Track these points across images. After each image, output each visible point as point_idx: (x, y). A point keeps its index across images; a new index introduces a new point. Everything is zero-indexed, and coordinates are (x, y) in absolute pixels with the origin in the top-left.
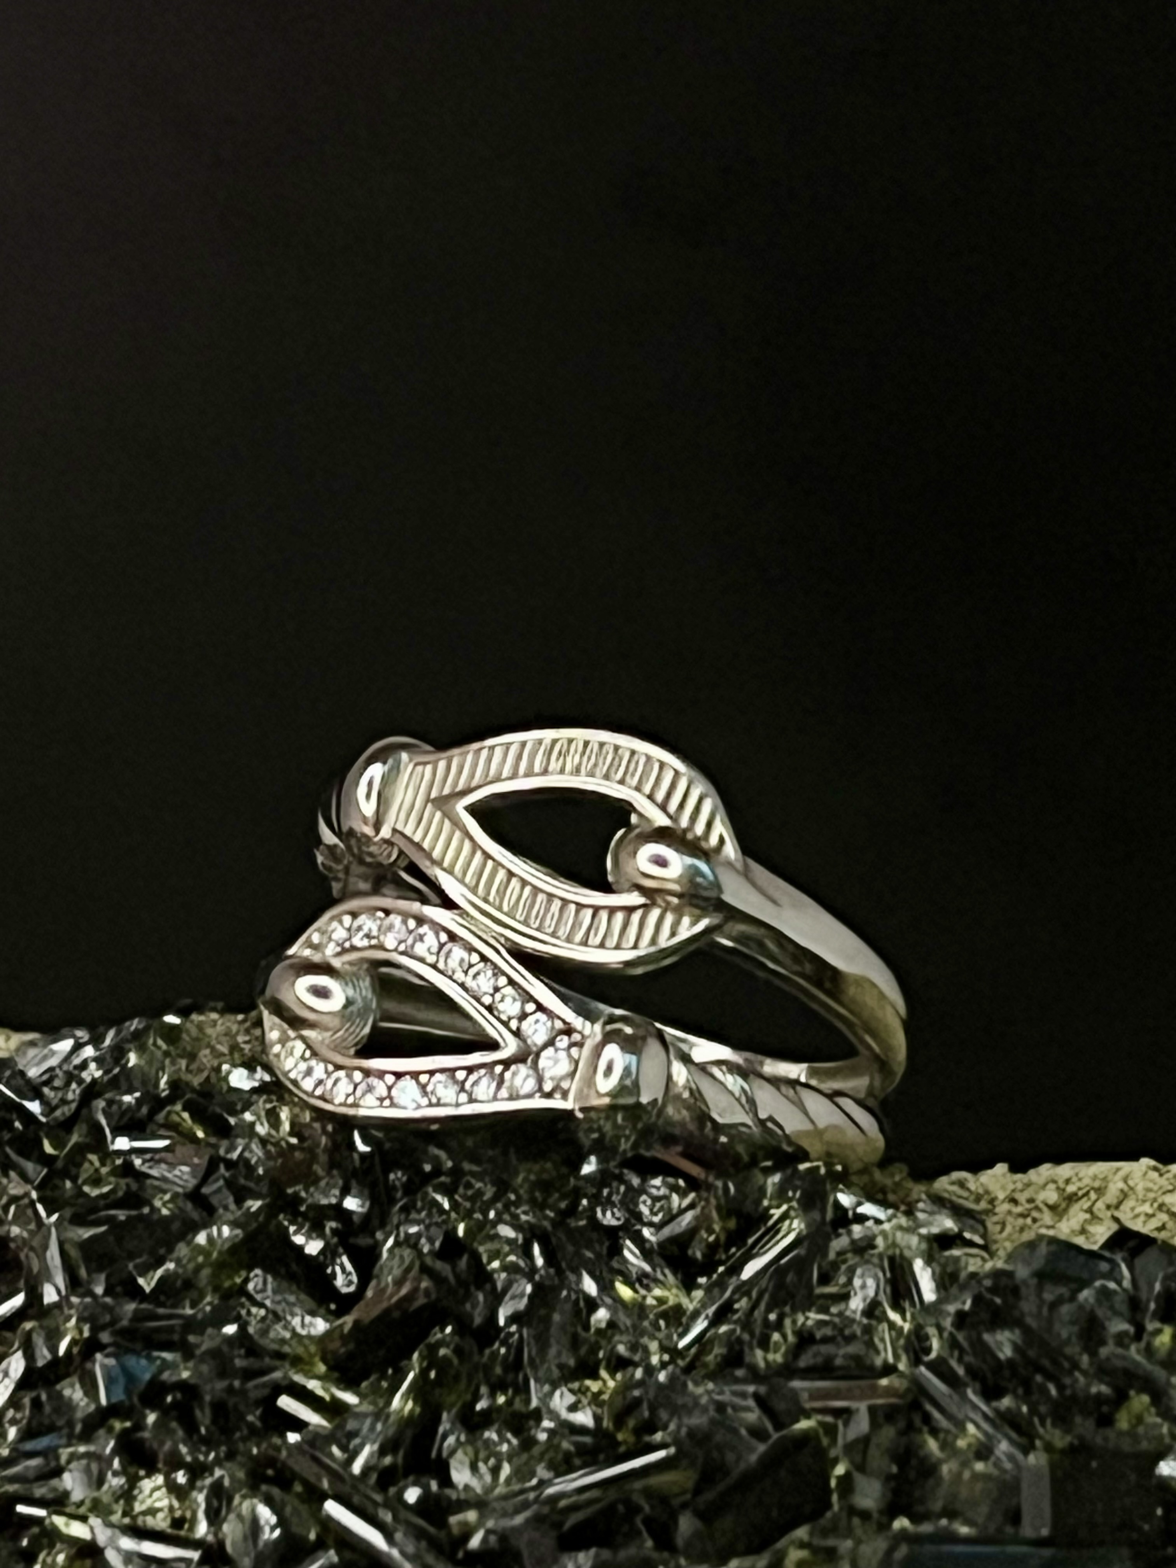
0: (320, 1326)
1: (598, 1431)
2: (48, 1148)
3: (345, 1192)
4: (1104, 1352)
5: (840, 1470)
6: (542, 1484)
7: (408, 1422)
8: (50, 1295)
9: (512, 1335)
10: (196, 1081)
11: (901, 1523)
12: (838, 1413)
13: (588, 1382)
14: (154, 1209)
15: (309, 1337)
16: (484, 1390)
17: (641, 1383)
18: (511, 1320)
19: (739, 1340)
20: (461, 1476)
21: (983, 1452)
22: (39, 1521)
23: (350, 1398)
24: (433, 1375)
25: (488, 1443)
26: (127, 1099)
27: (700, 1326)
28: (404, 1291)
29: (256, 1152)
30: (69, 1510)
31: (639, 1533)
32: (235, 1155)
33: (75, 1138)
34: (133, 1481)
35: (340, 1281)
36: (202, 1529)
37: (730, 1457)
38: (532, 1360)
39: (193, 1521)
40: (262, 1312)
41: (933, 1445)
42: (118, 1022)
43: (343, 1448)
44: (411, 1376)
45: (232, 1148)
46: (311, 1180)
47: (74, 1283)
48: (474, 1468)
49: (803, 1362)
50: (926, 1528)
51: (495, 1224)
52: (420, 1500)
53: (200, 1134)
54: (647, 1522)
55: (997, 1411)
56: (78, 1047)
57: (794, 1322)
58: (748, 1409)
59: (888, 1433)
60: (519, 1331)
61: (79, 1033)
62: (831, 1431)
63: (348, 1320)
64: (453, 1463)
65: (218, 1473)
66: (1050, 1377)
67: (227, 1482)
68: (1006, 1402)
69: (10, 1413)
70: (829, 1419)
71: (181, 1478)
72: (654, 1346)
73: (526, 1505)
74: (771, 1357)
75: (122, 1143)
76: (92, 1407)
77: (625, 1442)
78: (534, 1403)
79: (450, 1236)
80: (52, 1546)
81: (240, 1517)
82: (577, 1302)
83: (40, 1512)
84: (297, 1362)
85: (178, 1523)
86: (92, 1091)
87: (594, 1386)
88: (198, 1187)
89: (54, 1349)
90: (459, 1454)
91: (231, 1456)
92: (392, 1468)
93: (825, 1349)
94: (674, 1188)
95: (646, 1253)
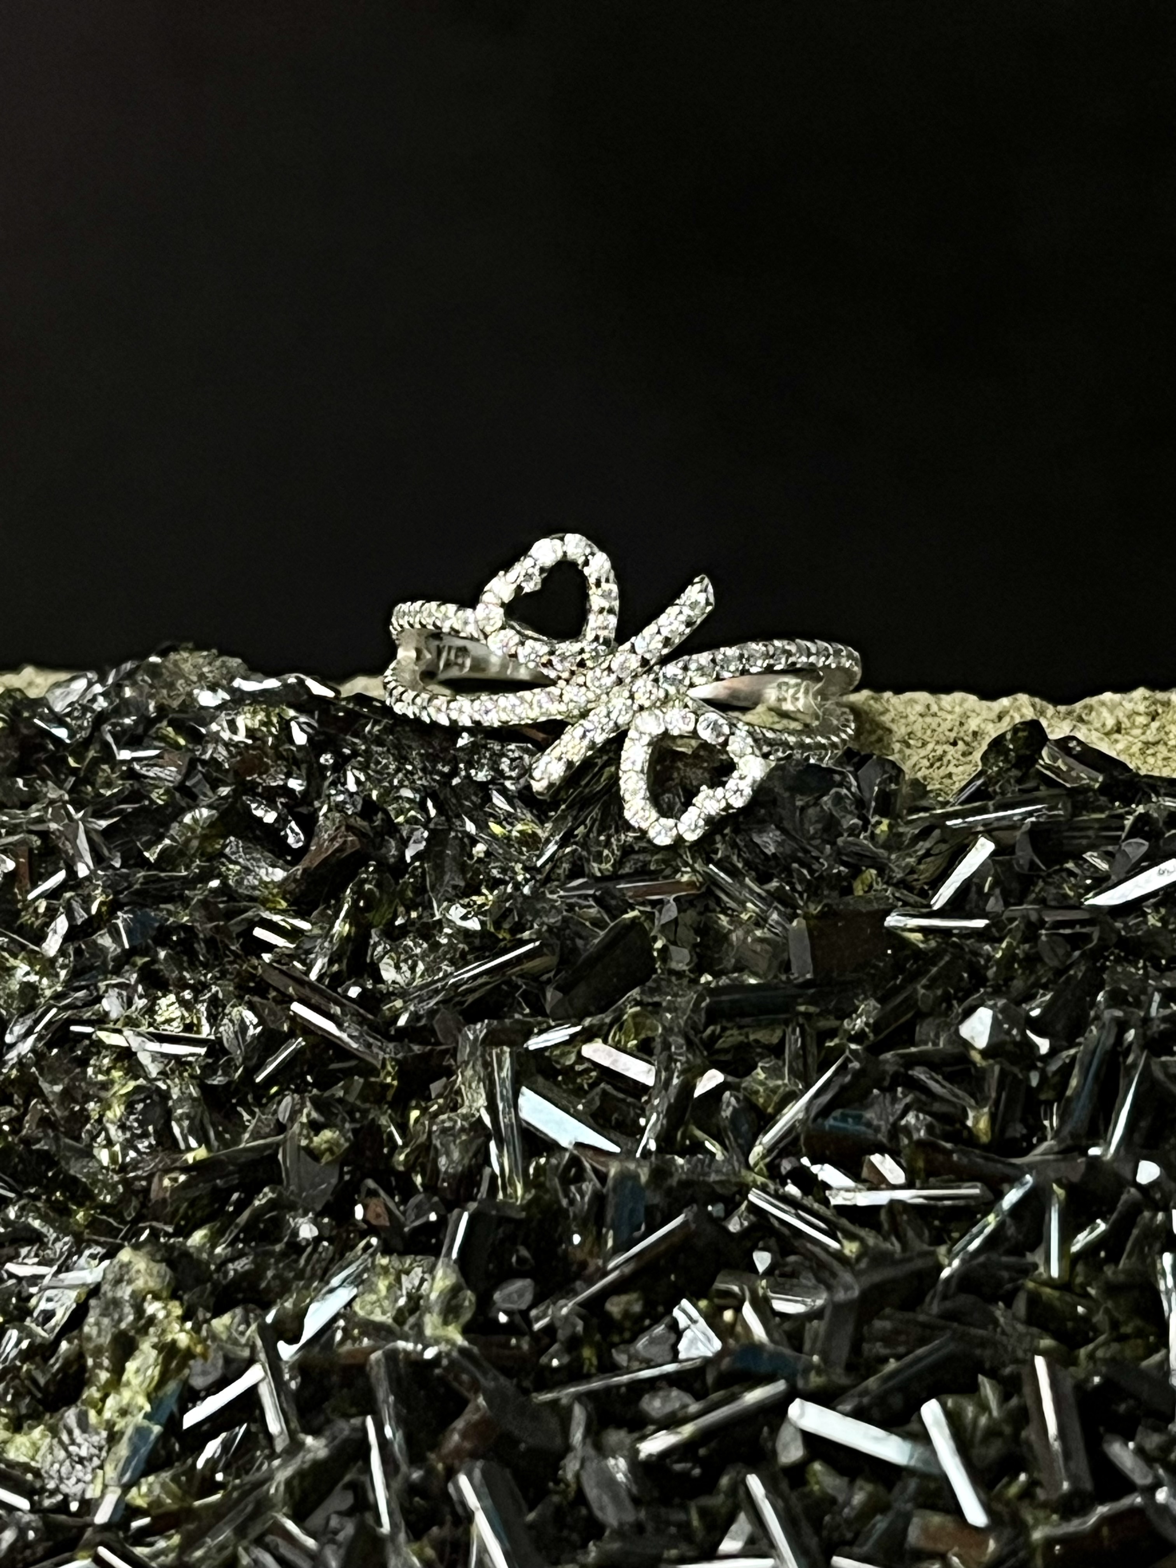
0: (279, 874)
1: (483, 933)
2: (72, 762)
3: (289, 775)
4: (840, 841)
5: (659, 945)
6: (447, 976)
7: (346, 940)
8: (82, 871)
9: (416, 868)
10: (175, 704)
11: (706, 978)
12: (654, 903)
13: (474, 898)
14: (152, 802)
15: (272, 882)
16: (401, 909)
17: (511, 896)
18: (414, 858)
19: (581, 858)
20: (388, 974)
21: (760, 921)
22: (88, 1036)
23: (305, 925)
24: (361, 904)
25: (407, 949)
26: (127, 721)
27: (552, 848)
28: (337, 845)
29: (222, 753)
30: (111, 1025)
31: (519, 1003)
32: (207, 756)
33: (92, 754)
34: (154, 1001)
35: (291, 840)
36: (206, 1031)
37: (580, 943)
38: (433, 887)
39: (199, 1025)
40: (238, 868)
41: (724, 920)
42: (117, 665)
43: (303, 962)
44: (346, 906)
45: (204, 752)
46: (263, 770)
47: (99, 859)
48: (398, 967)
49: (627, 870)
50: (724, 981)
51: (398, 788)
52: (360, 995)
53: (182, 742)
54: (524, 995)
55: (767, 891)
56: (90, 684)
57: (619, 840)
58: (590, 907)
59: (691, 915)
60: (421, 866)
61: (90, 675)
62: (650, 917)
63: (299, 869)
64: (382, 966)
65: (214, 989)
66: (803, 864)
67: (220, 995)
68: (775, 884)
69: (61, 960)
70: (648, 909)
71: (187, 995)
72: (518, 867)
73: (437, 992)
74: (603, 866)
75: (125, 755)
76: (119, 950)
77: (504, 939)
78: (438, 916)
79: (367, 800)
80: (98, 1053)
81: (231, 1021)
82: (461, 839)
83: (88, 1030)
84: (264, 902)
85: (188, 1028)
86: (101, 718)
87: (479, 900)
88: (182, 782)
89: (87, 910)
90: (385, 960)
91: (223, 974)
92: (339, 972)
93: (641, 857)
94: (526, 751)
95: (510, 800)
